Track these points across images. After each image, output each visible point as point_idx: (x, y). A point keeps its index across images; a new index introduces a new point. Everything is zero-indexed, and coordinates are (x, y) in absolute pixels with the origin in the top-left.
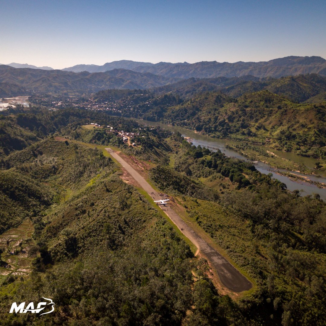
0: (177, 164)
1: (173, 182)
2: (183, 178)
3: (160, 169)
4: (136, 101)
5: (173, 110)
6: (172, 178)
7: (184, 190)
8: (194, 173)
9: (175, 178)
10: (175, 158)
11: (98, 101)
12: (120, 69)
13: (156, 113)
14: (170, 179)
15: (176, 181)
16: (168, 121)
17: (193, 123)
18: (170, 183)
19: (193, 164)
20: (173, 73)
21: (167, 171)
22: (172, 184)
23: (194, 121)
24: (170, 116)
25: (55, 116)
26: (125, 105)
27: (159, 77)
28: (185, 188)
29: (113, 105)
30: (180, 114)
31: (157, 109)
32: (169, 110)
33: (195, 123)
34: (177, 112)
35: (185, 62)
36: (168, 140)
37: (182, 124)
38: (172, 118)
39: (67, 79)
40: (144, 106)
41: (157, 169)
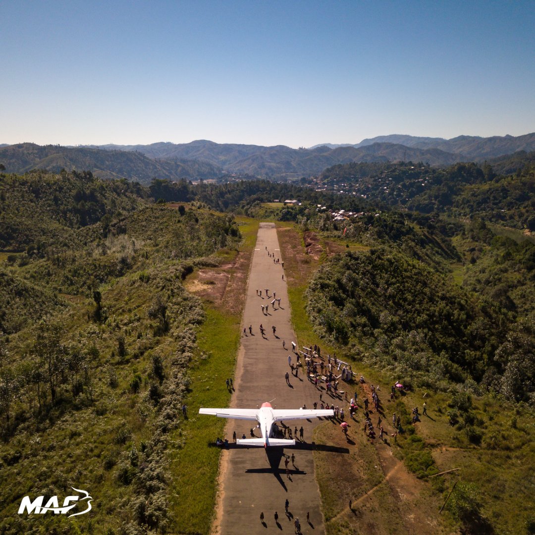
0: (471, 284)
1: (431, 316)
2: (484, 310)
3: (379, 262)
4: (398, 179)
5: (475, 192)
6: (431, 300)
7: (481, 359)
8: (527, 310)
9: (442, 304)
10: (467, 272)
11: (328, 183)
12: (385, 143)
13: (436, 197)
14: (421, 303)
15: (448, 316)
16: (463, 211)
17: (521, 215)
18: (419, 319)
19: (523, 284)
20: (482, 152)
21: (415, 271)
22: (430, 324)
23: (524, 211)
24: (468, 201)
25: (228, 190)
26: (377, 185)
27: (454, 157)
28: (488, 348)
29: (353, 186)
30: (491, 198)
31: (439, 189)
32: (466, 191)
33: (526, 214)
34: (484, 193)
35: (508, 136)
36: (456, 240)
37: (493, 217)
38: (472, 206)
39: (292, 157)
40: (412, 185)
41: (368, 258)
